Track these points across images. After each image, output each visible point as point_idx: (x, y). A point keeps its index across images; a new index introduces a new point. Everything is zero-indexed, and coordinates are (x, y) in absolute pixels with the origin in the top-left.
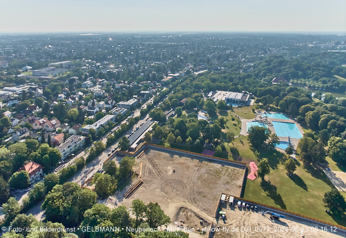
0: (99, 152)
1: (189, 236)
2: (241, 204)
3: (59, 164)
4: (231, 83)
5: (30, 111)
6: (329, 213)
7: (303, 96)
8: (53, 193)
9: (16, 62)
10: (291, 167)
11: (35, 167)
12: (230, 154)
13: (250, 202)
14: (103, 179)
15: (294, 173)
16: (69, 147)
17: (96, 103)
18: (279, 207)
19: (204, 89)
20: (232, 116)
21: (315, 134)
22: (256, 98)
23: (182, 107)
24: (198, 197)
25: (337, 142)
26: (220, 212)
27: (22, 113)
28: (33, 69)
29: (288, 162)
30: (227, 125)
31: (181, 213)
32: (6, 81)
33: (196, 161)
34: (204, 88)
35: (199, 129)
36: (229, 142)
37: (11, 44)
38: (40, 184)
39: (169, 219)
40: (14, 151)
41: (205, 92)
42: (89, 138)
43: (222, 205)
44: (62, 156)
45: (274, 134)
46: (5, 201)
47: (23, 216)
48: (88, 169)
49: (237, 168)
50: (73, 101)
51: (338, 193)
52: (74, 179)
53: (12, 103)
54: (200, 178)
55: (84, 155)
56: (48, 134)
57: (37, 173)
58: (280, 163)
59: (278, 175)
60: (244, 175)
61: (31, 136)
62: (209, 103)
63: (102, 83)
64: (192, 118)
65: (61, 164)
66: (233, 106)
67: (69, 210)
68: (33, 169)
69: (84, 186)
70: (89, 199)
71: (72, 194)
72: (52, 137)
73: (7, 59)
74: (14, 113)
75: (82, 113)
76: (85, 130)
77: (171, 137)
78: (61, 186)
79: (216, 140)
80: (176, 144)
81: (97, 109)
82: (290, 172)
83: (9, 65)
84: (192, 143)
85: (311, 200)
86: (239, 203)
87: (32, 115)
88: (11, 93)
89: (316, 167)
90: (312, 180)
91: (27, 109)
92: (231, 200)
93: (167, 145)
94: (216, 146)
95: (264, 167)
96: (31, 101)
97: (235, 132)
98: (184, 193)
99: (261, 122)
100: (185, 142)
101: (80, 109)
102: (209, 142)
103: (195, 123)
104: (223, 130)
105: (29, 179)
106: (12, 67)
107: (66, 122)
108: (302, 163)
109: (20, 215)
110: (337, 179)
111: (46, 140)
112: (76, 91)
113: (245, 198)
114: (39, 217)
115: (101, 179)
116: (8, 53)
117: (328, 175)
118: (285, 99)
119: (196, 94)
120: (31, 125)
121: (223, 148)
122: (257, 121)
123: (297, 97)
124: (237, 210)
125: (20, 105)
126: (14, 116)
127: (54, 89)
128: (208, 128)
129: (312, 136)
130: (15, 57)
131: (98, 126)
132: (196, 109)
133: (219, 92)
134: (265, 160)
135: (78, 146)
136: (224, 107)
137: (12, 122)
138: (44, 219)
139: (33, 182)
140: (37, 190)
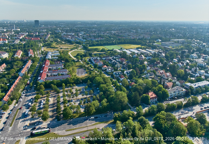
0: (195, 103)
3: (166, 100)
5: (157, 65)
8: (160, 114)
9: (154, 36)
11: (154, 96)
14: (194, 123)
16: (174, 92)
17: (198, 70)
27: (152, 64)
28: (162, 41)
32: (148, 46)
37: (153, 27)
38: (155, 106)
40: (146, 83)
42: (189, 92)
44: (170, 96)
46: (138, 106)
48: (184, 111)
50: (182, 65)
52: (174, 113)
53: (148, 58)
55: (184, 101)
56: (164, 80)
57: (154, 99)
61: (155, 78)
63: (205, 57)
65: (168, 100)
67: (168, 130)
68: (152, 96)
69: (179, 120)
70: (181, 130)
71: (171, 121)
72: (166, 83)
73: (150, 34)
74: (148, 63)
75: (186, 74)
76: (187, 85)
78: (166, 113)
81: (198, 75)
83: (150, 38)
87: (157, 67)
88: (149, 53)
91: (155, 63)
96: (158, 59)
101: (185, 71)
105: (150, 101)
106: (151, 39)
107: (175, 77)
109: (143, 117)
111: (162, 83)
112: (185, 59)
114: (151, 123)
115: (192, 122)
116: (151, 32)
120: (156, 72)
125: (152, 60)
127: (172, 55)
130: (154, 34)
131: (196, 86)
135: (180, 94)
137: (147, 67)
138: (153, 126)
139: (152, 103)
140: (153, 108)
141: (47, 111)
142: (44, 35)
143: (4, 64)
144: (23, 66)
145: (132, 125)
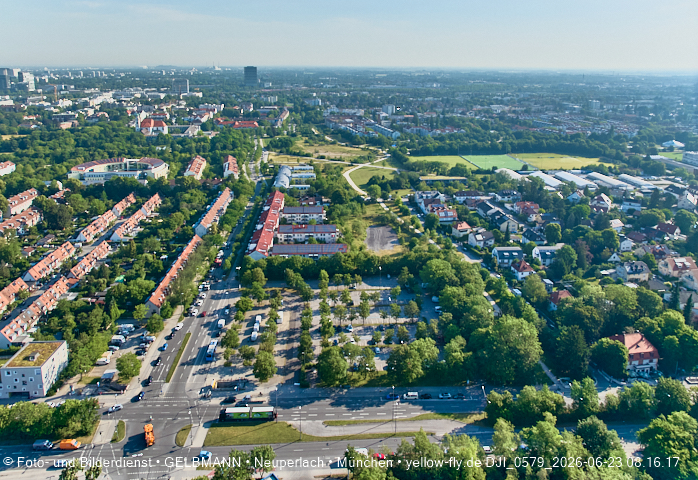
5: (660, 234)
9: (654, 129)
11: (645, 348)
27: (644, 232)
28: (686, 149)
32: (627, 162)
37: (651, 93)
38: (646, 388)
40: (613, 298)
46: (579, 379)
47: (601, 425)
53: (628, 207)
56: (688, 295)
57: (645, 362)
61: (650, 283)
68: (638, 350)
73: (638, 121)
74: (628, 226)
78: (694, 421)
83: (639, 133)
87: (663, 242)
88: (630, 187)
91: (655, 227)
96: (666, 213)
105: (627, 365)
106: (643, 138)
109: (596, 420)
111: (682, 306)
114: (630, 449)
116: (643, 110)
120: (656, 262)
125: (642, 216)
126: (627, 232)
130: (654, 119)
137: (621, 241)
138: (638, 459)
139: (634, 374)
140: (639, 394)
141: (269, 351)
142: (270, 113)
143: (157, 196)
144: (207, 204)
145: (553, 442)
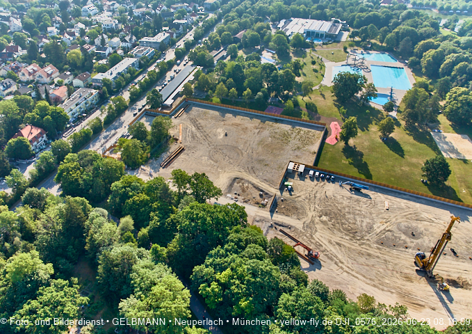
0: (120, 110)
1: (245, 210)
2: (314, 173)
3: (67, 128)
4: (315, 6)
5: (10, 55)
6: (425, 184)
7: (425, 26)
8: (66, 163)
10: (388, 128)
11: (36, 131)
12: (305, 111)
13: (325, 171)
14: (131, 145)
15: (390, 136)
16: (77, 105)
17: (107, 40)
18: (363, 177)
19: (272, 16)
20: (312, 58)
21: (430, 83)
22: (352, 30)
23: (238, 44)
24: (257, 166)
25: (460, 95)
26: (286, 183)
29: (384, 122)
30: (304, 71)
31: (235, 184)
33: (257, 122)
34: (272, 13)
35: (262, 77)
36: (304, 96)
38: (47, 153)
39: (221, 191)
41: (273, 21)
42: (104, 93)
43: (289, 175)
44: (70, 116)
45: (371, 84)
46: (8, 174)
47: (34, 190)
48: (108, 133)
49: (313, 131)
50: (72, 38)
51: (444, 160)
52: (91, 146)
54: (261, 142)
55: (100, 115)
56: (44, 88)
57: (40, 140)
58: (373, 123)
59: (368, 139)
60: (321, 139)
61: (20, 91)
62: (278, 37)
63: (112, 7)
64: (252, 62)
65: (70, 127)
66: (315, 42)
67: (91, 183)
68: (33, 135)
69: (106, 155)
70: (115, 170)
71: (92, 164)
72: (51, 92)
75: (88, 57)
76: (96, 80)
77: (221, 89)
78: (75, 154)
79: (285, 92)
80: (229, 98)
81: (109, 50)
82: (385, 134)
84: (251, 98)
85: (406, 169)
86: (311, 172)
87: (14, 60)
89: (421, 128)
90: (413, 145)
91: (4, 51)
92: (301, 169)
93: (216, 99)
94: (285, 101)
95: (350, 129)
96: (6, 38)
97: (315, 81)
98: (239, 161)
99: (355, 66)
100: (242, 96)
101: (83, 50)
102: (276, 96)
103: (257, 69)
104: (297, 79)
105: (32, 148)
107: (66, 70)
108: (403, 123)
109: (30, 189)
110: (446, 143)
111: (44, 96)
112: (73, 21)
113: (319, 166)
114: (55, 191)
115: (128, 146)
117: (436, 139)
118: (396, 30)
119: (259, 24)
120: (17, 75)
121: (296, 104)
122: (349, 65)
123: (416, 27)
124: (308, 181)
127: (38, 18)
128: (276, 76)
129: (425, 86)
131: (114, 75)
132: (259, 47)
133: (295, 20)
134: (353, 119)
135: (90, 103)
136: (301, 44)
138: (61, 193)
139: (37, 150)
140: (45, 159)
145: (13, 220)
